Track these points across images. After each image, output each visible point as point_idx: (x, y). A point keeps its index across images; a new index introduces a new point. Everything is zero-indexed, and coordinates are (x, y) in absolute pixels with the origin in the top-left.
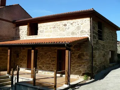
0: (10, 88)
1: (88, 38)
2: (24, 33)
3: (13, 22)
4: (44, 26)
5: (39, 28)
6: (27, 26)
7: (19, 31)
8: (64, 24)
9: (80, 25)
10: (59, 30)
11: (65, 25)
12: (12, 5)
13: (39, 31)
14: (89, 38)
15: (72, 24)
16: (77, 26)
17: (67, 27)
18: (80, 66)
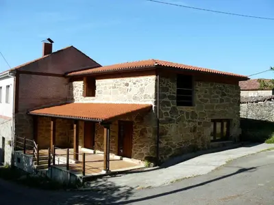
0: (47, 171)
1: (152, 106)
2: (79, 92)
3: (64, 76)
4: (103, 84)
5: (97, 87)
6: (82, 82)
7: (72, 90)
8: (125, 82)
9: (144, 85)
10: (119, 92)
11: (127, 85)
12: (62, 50)
13: (96, 91)
14: (154, 106)
15: (135, 84)
16: (140, 87)
17: (129, 87)
18: (142, 146)
